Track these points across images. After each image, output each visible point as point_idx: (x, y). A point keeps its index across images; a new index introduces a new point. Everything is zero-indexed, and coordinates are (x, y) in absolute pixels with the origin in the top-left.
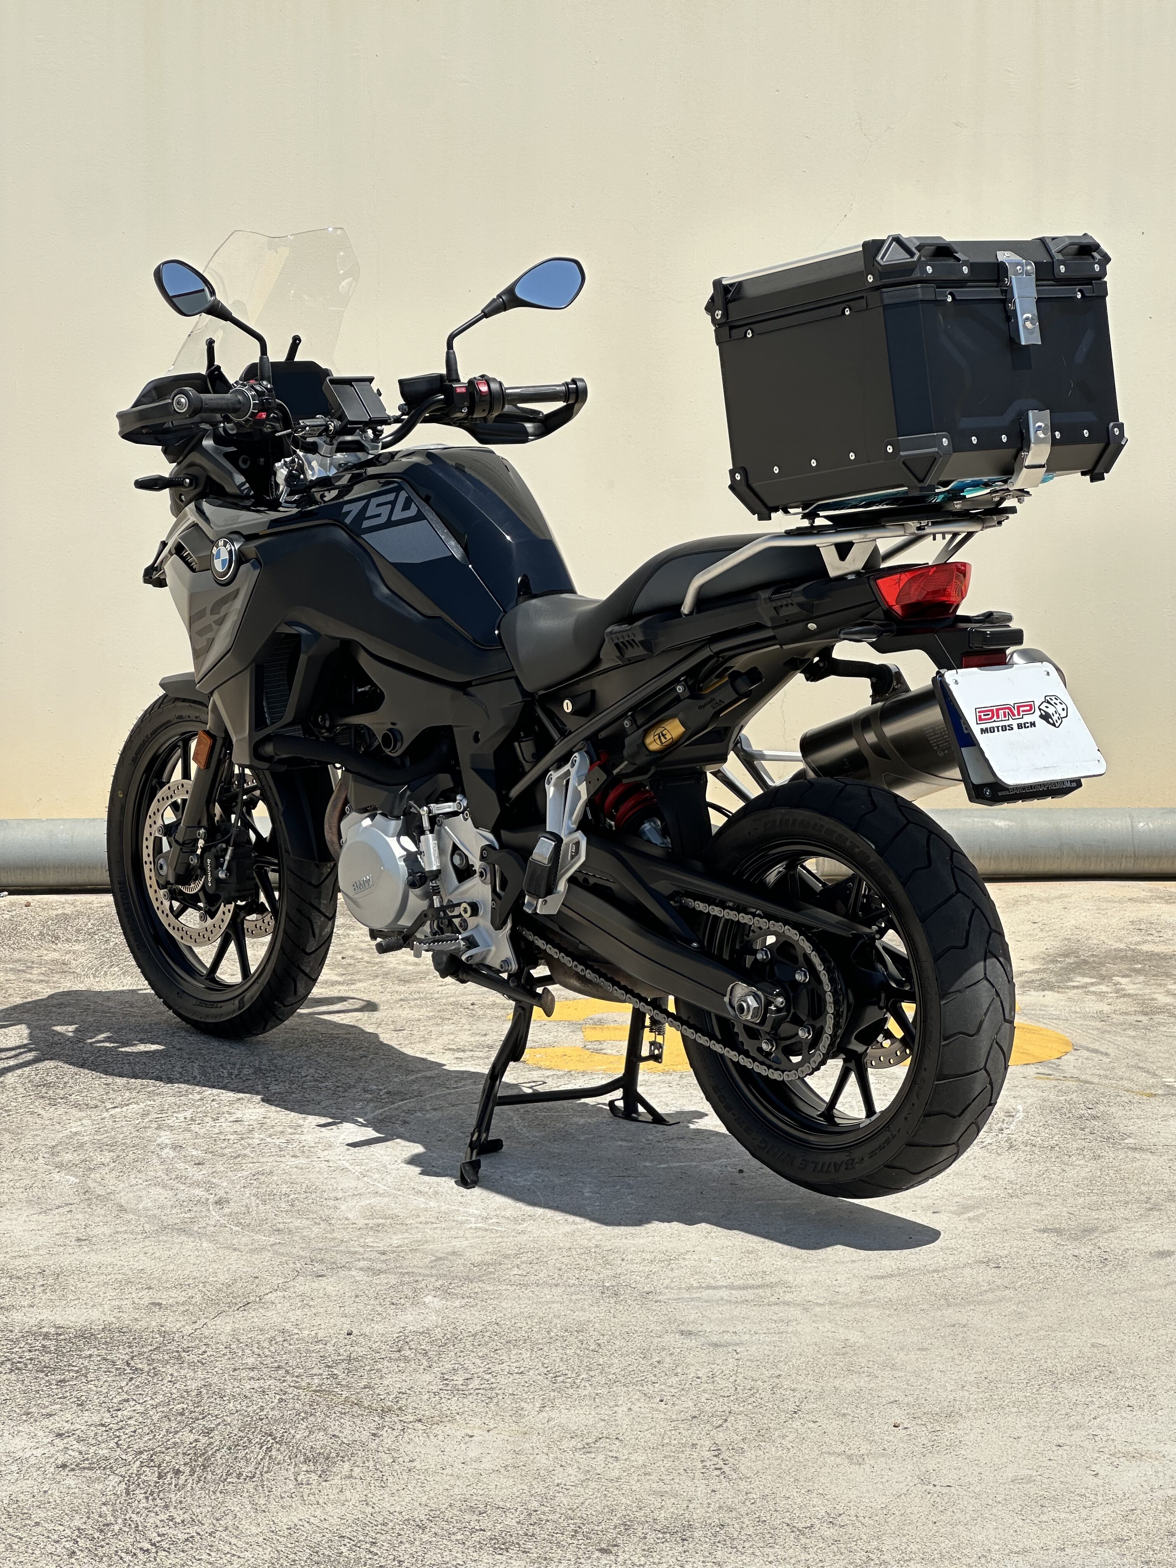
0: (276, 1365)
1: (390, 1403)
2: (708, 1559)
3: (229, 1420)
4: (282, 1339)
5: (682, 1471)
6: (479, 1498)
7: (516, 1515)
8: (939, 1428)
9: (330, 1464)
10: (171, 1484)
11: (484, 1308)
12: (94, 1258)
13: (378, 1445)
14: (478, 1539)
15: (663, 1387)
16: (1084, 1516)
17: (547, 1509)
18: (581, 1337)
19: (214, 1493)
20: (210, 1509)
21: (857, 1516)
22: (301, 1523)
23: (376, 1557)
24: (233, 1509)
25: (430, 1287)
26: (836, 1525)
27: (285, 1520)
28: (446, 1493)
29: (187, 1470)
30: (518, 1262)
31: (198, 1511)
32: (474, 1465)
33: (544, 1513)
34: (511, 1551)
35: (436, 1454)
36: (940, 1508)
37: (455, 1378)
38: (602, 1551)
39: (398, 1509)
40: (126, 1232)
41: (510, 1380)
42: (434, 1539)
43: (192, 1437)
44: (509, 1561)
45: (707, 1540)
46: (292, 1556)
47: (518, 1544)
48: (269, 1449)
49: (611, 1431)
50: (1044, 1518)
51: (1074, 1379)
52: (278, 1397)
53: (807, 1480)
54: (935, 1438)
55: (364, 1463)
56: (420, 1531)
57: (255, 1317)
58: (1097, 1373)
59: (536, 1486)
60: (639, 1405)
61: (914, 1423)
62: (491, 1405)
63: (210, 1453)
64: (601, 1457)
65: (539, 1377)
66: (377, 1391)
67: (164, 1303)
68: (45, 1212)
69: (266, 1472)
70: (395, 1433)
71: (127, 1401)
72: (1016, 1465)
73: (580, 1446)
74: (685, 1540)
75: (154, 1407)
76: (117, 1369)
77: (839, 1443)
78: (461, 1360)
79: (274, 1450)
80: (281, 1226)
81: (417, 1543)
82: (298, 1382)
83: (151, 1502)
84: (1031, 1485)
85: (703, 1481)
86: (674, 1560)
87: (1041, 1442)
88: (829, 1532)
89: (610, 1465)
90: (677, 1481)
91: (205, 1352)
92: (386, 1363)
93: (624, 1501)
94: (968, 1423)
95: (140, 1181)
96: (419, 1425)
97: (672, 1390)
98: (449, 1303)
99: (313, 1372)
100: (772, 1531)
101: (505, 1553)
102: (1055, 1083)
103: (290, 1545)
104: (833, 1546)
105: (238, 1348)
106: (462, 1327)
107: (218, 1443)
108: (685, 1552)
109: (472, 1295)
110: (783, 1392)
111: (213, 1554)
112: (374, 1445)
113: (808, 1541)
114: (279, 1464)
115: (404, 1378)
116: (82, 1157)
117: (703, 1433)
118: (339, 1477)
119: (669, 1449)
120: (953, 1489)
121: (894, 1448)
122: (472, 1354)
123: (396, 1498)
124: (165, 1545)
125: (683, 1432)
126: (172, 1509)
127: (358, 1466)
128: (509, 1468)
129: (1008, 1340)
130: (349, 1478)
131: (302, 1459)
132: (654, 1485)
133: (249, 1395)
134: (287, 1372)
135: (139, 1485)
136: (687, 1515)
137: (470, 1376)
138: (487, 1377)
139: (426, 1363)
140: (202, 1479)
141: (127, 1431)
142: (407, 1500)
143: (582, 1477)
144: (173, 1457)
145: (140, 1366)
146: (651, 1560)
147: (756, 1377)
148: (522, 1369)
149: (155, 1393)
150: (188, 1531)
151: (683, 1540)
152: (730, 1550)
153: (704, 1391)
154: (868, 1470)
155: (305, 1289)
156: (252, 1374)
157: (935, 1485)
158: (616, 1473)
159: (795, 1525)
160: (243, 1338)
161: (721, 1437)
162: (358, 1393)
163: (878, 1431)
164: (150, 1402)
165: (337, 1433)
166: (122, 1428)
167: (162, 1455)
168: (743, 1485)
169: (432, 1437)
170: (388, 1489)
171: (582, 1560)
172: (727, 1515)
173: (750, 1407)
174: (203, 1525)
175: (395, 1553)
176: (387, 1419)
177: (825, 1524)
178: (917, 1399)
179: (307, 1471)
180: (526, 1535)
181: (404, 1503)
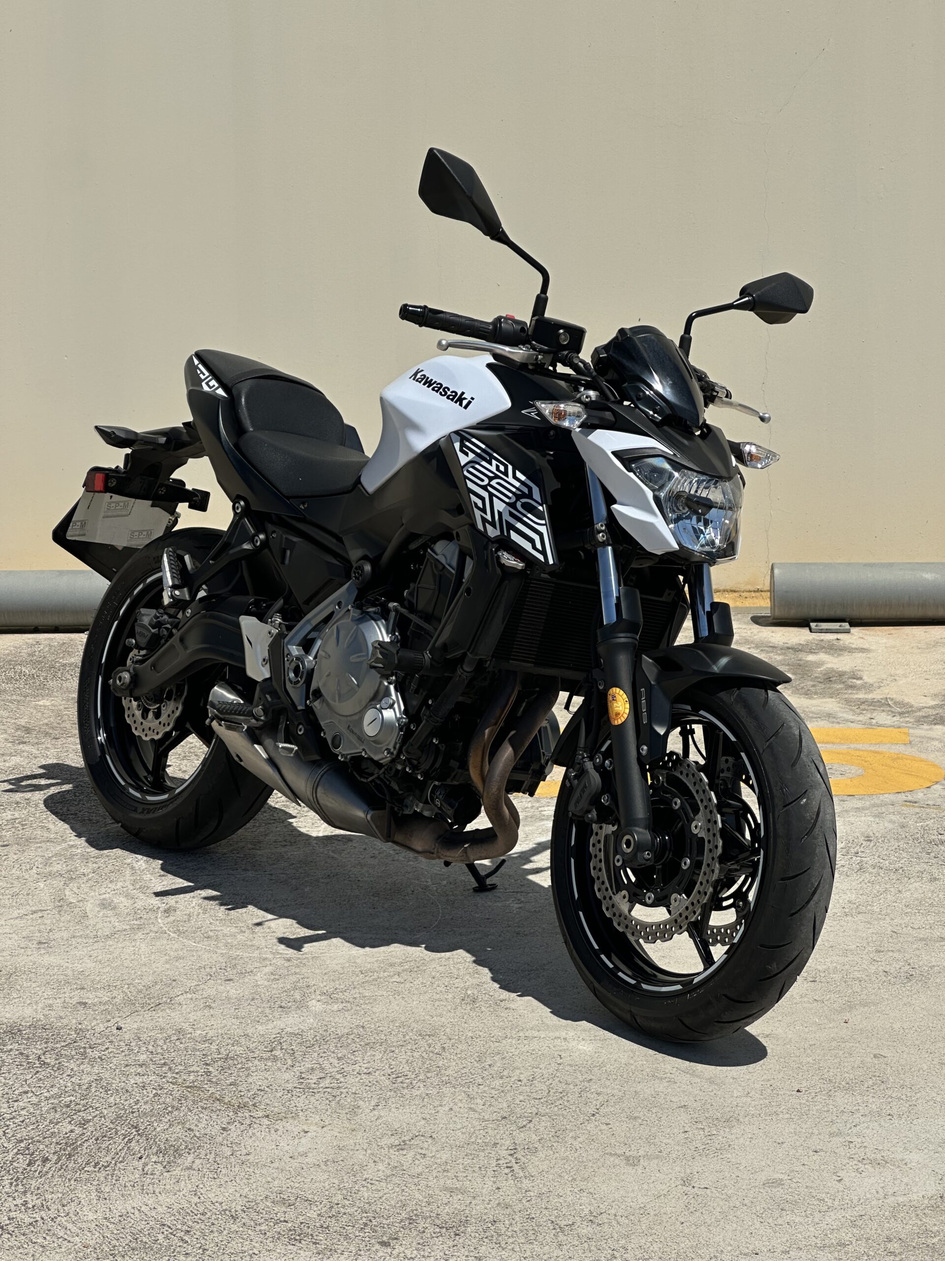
0: (163, 1062)
1: (247, 1100)
2: (472, 1254)
3: (105, 1112)
4: (176, 1038)
5: (477, 1169)
6: (293, 1191)
7: (319, 1208)
8: (715, 1132)
9: (177, 1155)
10: (36, 1171)
11: (356, 1013)
12: (48, 960)
13: (224, 1139)
14: (279, 1230)
15: (486, 1089)
16: (816, 1220)
17: (347, 1203)
18: (430, 1041)
19: (69, 1180)
20: (60, 1195)
21: (615, 1215)
22: (132, 1211)
23: (185, 1245)
24: (80, 1196)
25: (318, 992)
26: (594, 1224)
27: (120, 1207)
28: (266, 1186)
29: (56, 1157)
30: (399, 969)
31: (50, 1197)
32: (300, 1159)
33: (343, 1207)
34: (303, 1242)
35: (271, 1148)
36: (692, 1210)
37: (310, 1077)
38: (384, 1244)
39: (220, 1200)
40: (81, 936)
41: (357, 1080)
42: (241, 1229)
43: (69, 1127)
44: (299, 1251)
45: (477, 1235)
46: (114, 1242)
47: (312, 1235)
48: (130, 1141)
49: (427, 1129)
50: (780, 1221)
51: (849, 1088)
52: (154, 1092)
53: (584, 1179)
54: (709, 1142)
55: (206, 1155)
56: (232, 1222)
57: (162, 1017)
58: (870, 1082)
59: (345, 1180)
60: (460, 1105)
61: (694, 1127)
62: (333, 1103)
63: (79, 1143)
64: (411, 1154)
65: (383, 1078)
66: (239, 1088)
67: (90, 1002)
68: (21, 917)
69: (121, 1162)
70: (242, 1128)
71: (26, 1092)
72: (772, 1168)
73: (397, 1142)
74: (458, 1235)
75: (47, 1099)
76: (28, 1063)
77: (622, 1145)
78: (321, 1060)
79: (134, 1142)
80: (211, 934)
81: (225, 1232)
82: (175, 1078)
83: (13, 1188)
84: (779, 1189)
85: (492, 1179)
86: (442, 1254)
87: (801, 1148)
88: (586, 1230)
89: (417, 1162)
90: (469, 1178)
91: (107, 1049)
92: (256, 1062)
93: (417, 1195)
94: (742, 1127)
95: (109, 891)
96: (266, 1121)
97: (493, 1091)
98: (329, 1007)
99: (191, 1069)
100: (536, 1228)
101: (298, 1244)
102: (917, 810)
103: (115, 1232)
104: (586, 1245)
105: (137, 1045)
106: (333, 1029)
107: (89, 1134)
108: (454, 1246)
109: (351, 1000)
110: (589, 1096)
111: (48, 1238)
112: (221, 1138)
113: (565, 1238)
114: (133, 1154)
115: (266, 1076)
116: (69, 868)
117: (507, 1133)
118: (180, 1169)
119: (472, 1147)
120: (708, 1191)
121: (669, 1150)
122: (332, 1055)
123: (222, 1189)
124: (10, 1228)
125: (490, 1132)
126: (28, 1195)
127: (200, 1158)
128: (328, 1163)
129: (802, 1050)
130: (188, 1169)
131: (155, 1151)
132: (448, 1182)
133: (130, 1089)
134: (170, 1069)
135: (9, 1171)
136: (467, 1211)
137: (322, 1075)
138: (338, 1076)
139: (290, 1062)
140: (64, 1167)
141: (16, 1121)
142: (230, 1191)
143: (389, 1172)
144: (47, 1146)
145: (48, 1061)
146: (422, 1253)
147: (569, 1081)
148: (371, 1070)
149: (52, 1087)
150: (35, 1215)
151: (456, 1235)
152: (494, 1245)
153: (520, 1094)
154: (640, 1171)
155: (212, 992)
156: (139, 1070)
157: (693, 1187)
158: (420, 1169)
159: (558, 1222)
160: (144, 1037)
161: (520, 1137)
162: (223, 1090)
163: (660, 1134)
164: (45, 1094)
165: (193, 1127)
166: (14, 1117)
167: (38, 1144)
168: (526, 1184)
169: (273, 1131)
170: (218, 1180)
171: (362, 1253)
172: (502, 1212)
173: (556, 1109)
174: (49, 1210)
175: (203, 1242)
176: (240, 1114)
177: (585, 1223)
178: (704, 1104)
179: (155, 1162)
180: (322, 1227)
181: (227, 1194)
